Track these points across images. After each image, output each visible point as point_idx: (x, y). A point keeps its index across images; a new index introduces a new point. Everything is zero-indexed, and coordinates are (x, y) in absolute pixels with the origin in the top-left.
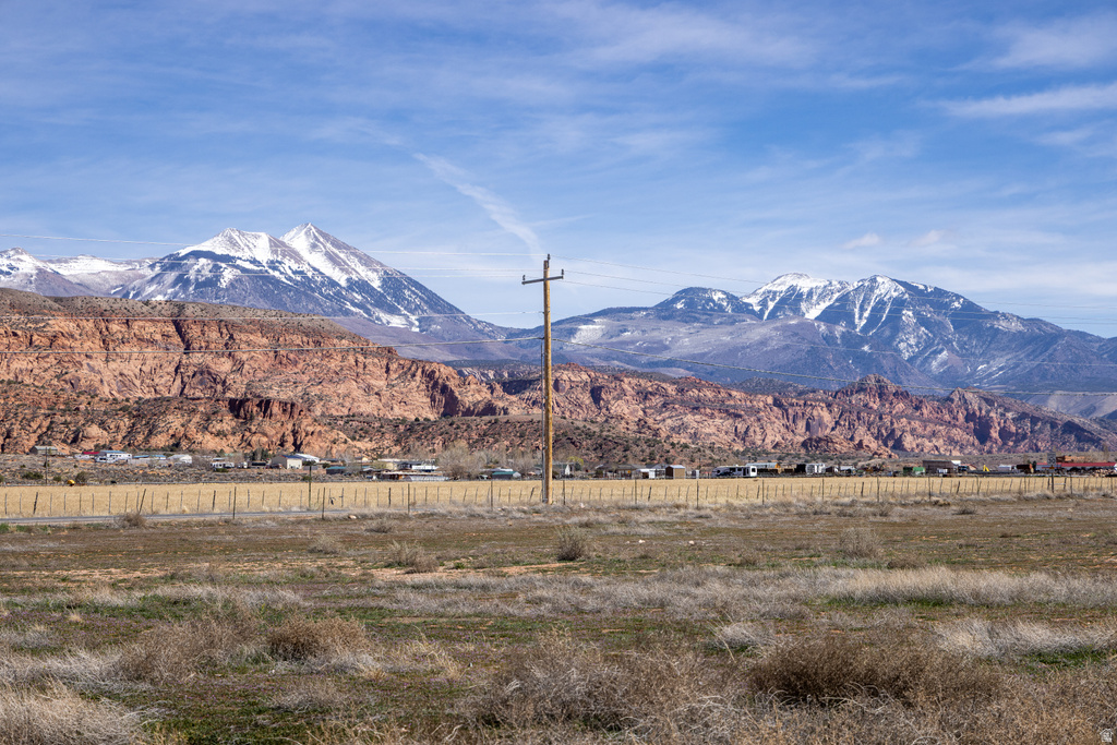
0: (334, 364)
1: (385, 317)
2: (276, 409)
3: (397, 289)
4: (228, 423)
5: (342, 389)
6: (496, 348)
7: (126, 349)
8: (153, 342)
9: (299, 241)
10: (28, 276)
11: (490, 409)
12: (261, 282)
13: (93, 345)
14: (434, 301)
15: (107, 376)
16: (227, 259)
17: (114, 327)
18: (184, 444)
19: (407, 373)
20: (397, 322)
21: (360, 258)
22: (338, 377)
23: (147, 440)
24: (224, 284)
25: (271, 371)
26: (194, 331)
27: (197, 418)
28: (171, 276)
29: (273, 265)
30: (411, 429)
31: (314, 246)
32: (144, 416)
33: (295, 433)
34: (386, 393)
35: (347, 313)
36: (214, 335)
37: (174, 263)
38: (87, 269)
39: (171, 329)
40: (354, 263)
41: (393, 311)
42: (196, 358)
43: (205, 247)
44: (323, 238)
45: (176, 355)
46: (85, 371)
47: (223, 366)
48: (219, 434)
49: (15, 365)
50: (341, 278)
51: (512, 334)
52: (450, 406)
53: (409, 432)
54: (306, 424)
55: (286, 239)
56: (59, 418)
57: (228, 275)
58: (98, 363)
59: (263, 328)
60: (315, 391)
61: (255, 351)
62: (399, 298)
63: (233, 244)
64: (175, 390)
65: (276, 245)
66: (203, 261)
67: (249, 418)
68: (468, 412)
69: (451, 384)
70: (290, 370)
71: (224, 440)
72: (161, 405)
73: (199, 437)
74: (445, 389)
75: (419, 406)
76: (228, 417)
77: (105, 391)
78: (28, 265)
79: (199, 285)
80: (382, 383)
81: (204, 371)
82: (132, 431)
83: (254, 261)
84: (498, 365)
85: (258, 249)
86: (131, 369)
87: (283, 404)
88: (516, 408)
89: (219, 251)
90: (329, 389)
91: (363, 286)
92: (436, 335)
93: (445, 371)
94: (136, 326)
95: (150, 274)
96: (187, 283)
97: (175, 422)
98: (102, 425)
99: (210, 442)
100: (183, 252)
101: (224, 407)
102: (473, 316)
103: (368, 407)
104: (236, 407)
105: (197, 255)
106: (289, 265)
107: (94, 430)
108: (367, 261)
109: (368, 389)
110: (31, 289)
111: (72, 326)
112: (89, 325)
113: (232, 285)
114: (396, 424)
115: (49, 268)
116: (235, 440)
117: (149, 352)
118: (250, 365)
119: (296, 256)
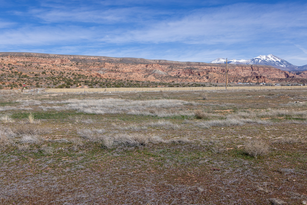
0: (272, 72)
1: (281, 65)
2: (262, 77)
3: (282, 61)
4: (256, 79)
5: (273, 75)
6: (296, 69)
7: (245, 70)
8: (248, 70)
11: (293, 77)
12: (264, 62)
14: (288, 63)
15: (243, 74)
16: (260, 59)
17: (244, 68)
18: (250, 82)
19: (282, 72)
20: (282, 66)
21: (278, 58)
22: (272, 73)
23: (245, 81)
24: (259, 62)
25: (263, 73)
26: (253, 68)
27: (252, 79)
29: (266, 59)
30: (280, 80)
31: (271, 57)
32: (245, 78)
33: (264, 80)
34: (279, 75)
35: (276, 65)
36: (256, 68)
37: (253, 60)
38: (242, 61)
39: (251, 68)
40: (277, 59)
41: (282, 64)
42: (254, 71)
44: (273, 56)
45: (251, 71)
46: (240, 73)
47: (257, 72)
48: (255, 80)
49: (231, 73)
50: (275, 61)
51: (299, 67)
52: (288, 76)
54: (266, 79)
55: (268, 56)
56: (235, 79)
57: (260, 61)
58: (241, 72)
59: (262, 67)
60: (269, 75)
61: (261, 70)
63: (261, 57)
64: (251, 75)
65: (266, 57)
66: (257, 59)
67: (259, 78)
68: (290, 77)
69: (288, 74)
70: (266, 72)
72: (247, 77)
73: (252, 81)
74: (287, 74)
75: (284, 77)
76: (256, 78)
78: (235, 61)
79: (256, 62)
80: (278, 74)
81: (255, 73)
82: (244, 80)
83: (263, 59)
84: (296, 71)
85: (264, 57)
86: (245, 73)
88: (297, 76)
89: (259, 58)
90: (271, 75)
91: (278, 61)
92: (288, 68)
93: (287, 72)
94: (246, 68)
95: (250, 61)
97: (249, 79)
98: (240, 80)
99: (253, 81)
100: (254, 58)
101: (255, 77)
102: (293, 65)
103: (276, 77)
104: (257, 77)
105: (256, 59)
106: (268, 59)
107: (239, 80)
108: (279, 58)
109: (276, 75)
110: (235, 64)
111: (238, 68)
112: (240, 68)
114: (278, 79)
115: (238, 61)
116: (257, 81)
117: (248, 71)
118: (260, 72)
119: (269, 58)
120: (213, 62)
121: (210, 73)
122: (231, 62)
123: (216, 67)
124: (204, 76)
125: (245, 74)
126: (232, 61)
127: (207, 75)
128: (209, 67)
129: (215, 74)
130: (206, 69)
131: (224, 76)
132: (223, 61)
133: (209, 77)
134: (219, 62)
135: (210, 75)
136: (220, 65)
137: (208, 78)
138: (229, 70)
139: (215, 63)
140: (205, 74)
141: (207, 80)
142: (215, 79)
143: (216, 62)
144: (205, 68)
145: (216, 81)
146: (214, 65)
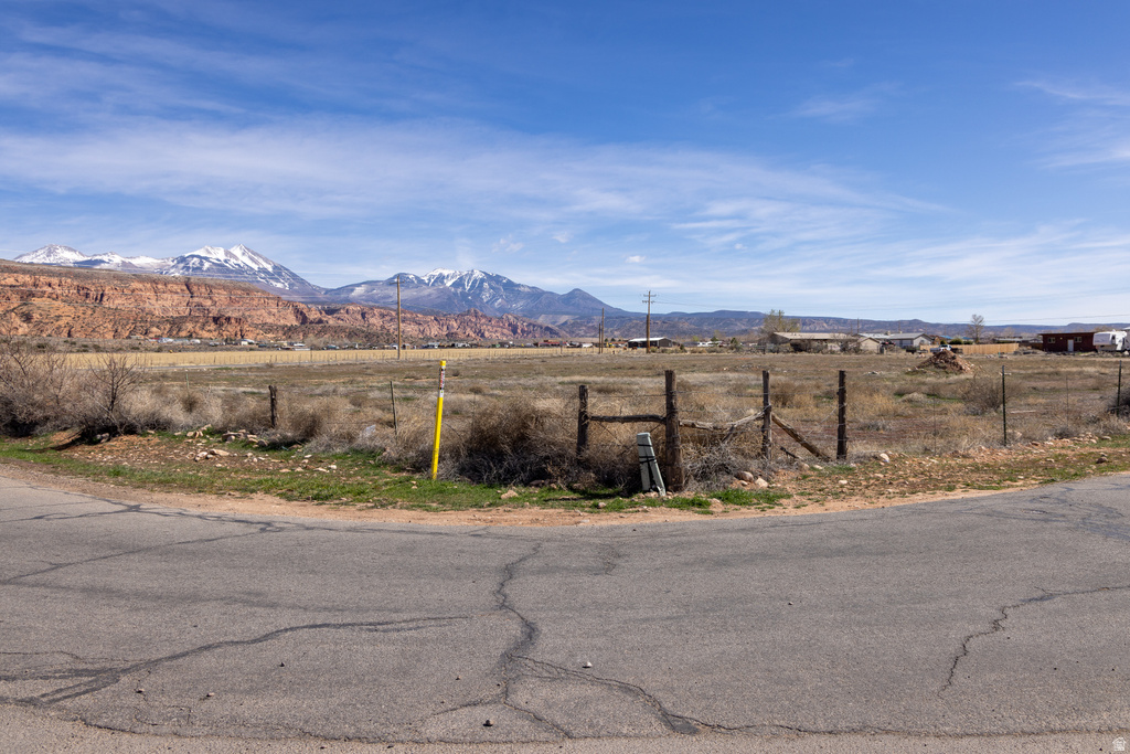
0: (255, 303)
1: (274, 283)
2: (233, 321)
3: (279, 271)
4: (213, 326)
5: (259, 313)
6: (321, 296)
7: (165, 295)
8: (177, 293)
9: (237, 251)
10: (118, 265)
11: (320, 321)
12: (220, 267)
13: (151, 294)
14: (294, 276)
15: (158, 307)
16: (206, 259)
17: (160, 286)
18: (194, 335)
19: (286, 306)
20: (279, 285)
21: (263, 259)
22: (256, 308)
23: (178, 333)
24: (205, 268)
25: (228, 305)
26: (195, 289)
27: (198, 325)
28: (182, 265)
29: (226, 261)
30: (290, 329)
31: (243, 254)
32: (176, 324)
33: (241, 331)
34: (277, 315)
35: (258, 282)
36: (204, 290)
37: (183, 259)
38: (144, 261)
39: (185, 288)
40: (261, 261)
41: (278, 281)
42: (196, 300)
43: (196, 253)
44: (247, 250)
45: (187, 298)
46: (147, 305)
47: (208, 303)
48: (209, 331)
49: (116, 302)
50: (255, 267)
51: (328, 291)
52: (304, 320)
53: (289, 331)
54: (246, 327)
55: (231, 250)
56: (138, 324)
57: (206, 265)
58: (153, 302)
59: (224, 288)
60: (247, 313)
61: (221, 296)
62: (280, 275)
63: (209, 252)
64: (188, 313)
65: (227, 253)
66: (195, 259)
67: (221, 325)
68: (311, 322)
69: (304, 311)
70: (237, 305)
71: (212, 333)
72: (182, 319)
73: (200, 332)
74: (302, 313)
75: (292, 321)
76: (212, 324)
77: (157, 313)
78: (117, 259)
79: (194, 269)
80: (275, 310)
81: (199, 305)
82: (170, 330)
83: (218, 260)
84: (322, 303)
85: (219, 254)
86: (168, 304)
87: (236, 319)
88: (331, 321)
89: (203, 255)
90: (253, 313)
91: (264, 271)
92: (296, 291)
93: (301, 306)
94: (169, 286)
95: (172, 264)
96: (189, 268)
97: (190, 326)
98: (158, 327)
99: (205, 334)
100: (186, 255)
101: (211, 320)
102: (311, 283)
103: (270, 320)
104: (216, 320)
105: (193, 256)
106: (233, 261)
107: (154, 329)
108: (266, 261)
109: (270, 313)
110: (119, 269)
111: (140, 286)
112: (148, 286)
113: (208, 269)
114: (283, 327)
115: (127, 261)
116: (216, 333)
117: (175, 296)
118: (220, 302)
119: (235, 257)
120: (27, 260)
121: (36, 301)
122: (104, 262)
123: (55, 281)
124: (13, 310)
125: (165, 310)
126: (105, 258)
127: (25, 309)
128: (27, 278)
129: (56, 304)
130: (14, 283)
131: (95, 315)
132: (69, 257)
133: (36, 316)
134: (51, 260)
135: (39, 308)
136: (62, 272)
137: (27, 318)
138: (106, 292)
139: (35, 261)
140: (16, 305)
141: (24, 328)
142: (59, 323)
143: (40, 258)
144: (11, 281)
145: (66, 330)
146: (46, 270)
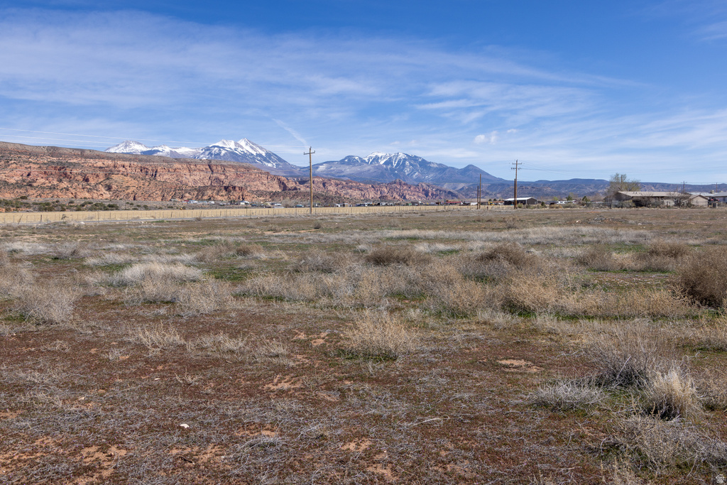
0: (253, 177)
1: (266, 164)
2: (237, 189)
3: (269, 156)
4: (224, 193)
5: (255, 183)
6: (297, 172)
7: (195, 173)
8: (203, 171)
9: (242, 143)
10: (168, 153)
11: (295, 189)
12: (232, 154)
13: (186, 172)
14: (280, 159)
15: (190, 180)
16: (223, 148)
17: (192, 167)
18: (212, 198)
19: (273, 179)
20: (270, 165)
21: (259, 147)
22: (254, 180)
23: (202, 197)
24: (222, 154)
25: (236, 179)
26: (214, 168)
27: (215, 191)
28: (208, 152)
29: (235, 150)
30: (274, 194)
31: (247, 144)
32: (201, 191)
33: (242, 195)
34: (267, 184)
35: (256, 162)
36: (220, 169)
37: (208, 149)
38: (183, 150)
39: (208, 167)
40: (258, 149)
41: (269, 162)
42: (215, 175)
43: (217, 144)
44: (249, 142)
45: (209, 174)
46: (184, 179)
47: (222, 177)
48: (222, 196)
49: (165, 177)
50: (254, 153)
51: (301, 168)
52: (285, 188)
53: (274, 195)
54: (245, 193)
55: (239, 142)
56: (177, 192)
57: (223, 152)
58: (188, 177)
59: (233, 167)
60: (248, 184)
61: (231, 173)
62: (270, 159)
63: (224, 144)
64: (209, 184)
65: (236, 144)
66: (216, 148)
67: (230, 191)
68: (290, 190)
69: (285, 182)
70: (241, 178)
71: (222, 198)
72: (205, 188)
73: (216, 197)
74: (283, 183)
75: (277, 188)
76: (224, 191)
77: (190, 184)
78: (167, 149)
79: (215, 155)
80: (266, 182)
81: (217, 179)
82: (198, 195)
83: (230, 148)
84: (297, 177)
85: (231, 145)
86: (197, 178)
87: (239, 188)
88: (302, 188)
89: (220, 146)
90: (252, 183)
91: (260, 155)
92: (281, 169)
93: (283, 178)
94: (198, 166)
95: (202, 152)
96: (212, 154)
97: (209, 192)
98: (189, 193)
99: (219, 198)
100: (210, 146)
101: (223, 188)
102: (291, 163)
103: (262, 188)
104: (226, 188)
105: (214, 147)
106: (240, 149)
107: (187, 195)
108: (261, 148)
109: (262, 183)
110: (169, 156)
111: (180, 166)
112: (185, 166)
113: (224, 155)
114: (270, 193)
115: (173, 150)
116: (226, 197)
117: (202, 173)
118: (230, 177)
119: (242, 147)
120: (112, 151)
121: (114, 177)
122: (159, 151)
123: (127, 164)
124: (100, 183)
125: (195, 181)
126: (160, 149)
127: (107, 182)
128: (110, 162)
129: (126, 178)
130: (102, 166)
131: (150, 186)
132: (138, 148)
133: (114, 187)
134: (127, 150)
135: (116, 182)
136: (132, 157)
137: (109, 188)
138: (159, 170)
139: (117, 151)
140: (102, 180)
141: (107, 195)
142: (129, 191)
143: (120, 150)
144: (100, 164)
145: (132, 196)
146: (122, 157)
